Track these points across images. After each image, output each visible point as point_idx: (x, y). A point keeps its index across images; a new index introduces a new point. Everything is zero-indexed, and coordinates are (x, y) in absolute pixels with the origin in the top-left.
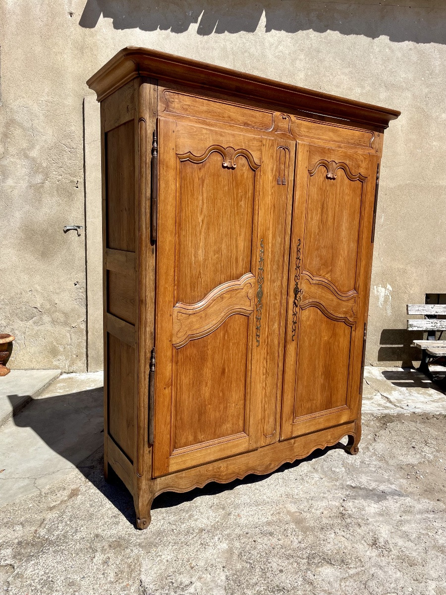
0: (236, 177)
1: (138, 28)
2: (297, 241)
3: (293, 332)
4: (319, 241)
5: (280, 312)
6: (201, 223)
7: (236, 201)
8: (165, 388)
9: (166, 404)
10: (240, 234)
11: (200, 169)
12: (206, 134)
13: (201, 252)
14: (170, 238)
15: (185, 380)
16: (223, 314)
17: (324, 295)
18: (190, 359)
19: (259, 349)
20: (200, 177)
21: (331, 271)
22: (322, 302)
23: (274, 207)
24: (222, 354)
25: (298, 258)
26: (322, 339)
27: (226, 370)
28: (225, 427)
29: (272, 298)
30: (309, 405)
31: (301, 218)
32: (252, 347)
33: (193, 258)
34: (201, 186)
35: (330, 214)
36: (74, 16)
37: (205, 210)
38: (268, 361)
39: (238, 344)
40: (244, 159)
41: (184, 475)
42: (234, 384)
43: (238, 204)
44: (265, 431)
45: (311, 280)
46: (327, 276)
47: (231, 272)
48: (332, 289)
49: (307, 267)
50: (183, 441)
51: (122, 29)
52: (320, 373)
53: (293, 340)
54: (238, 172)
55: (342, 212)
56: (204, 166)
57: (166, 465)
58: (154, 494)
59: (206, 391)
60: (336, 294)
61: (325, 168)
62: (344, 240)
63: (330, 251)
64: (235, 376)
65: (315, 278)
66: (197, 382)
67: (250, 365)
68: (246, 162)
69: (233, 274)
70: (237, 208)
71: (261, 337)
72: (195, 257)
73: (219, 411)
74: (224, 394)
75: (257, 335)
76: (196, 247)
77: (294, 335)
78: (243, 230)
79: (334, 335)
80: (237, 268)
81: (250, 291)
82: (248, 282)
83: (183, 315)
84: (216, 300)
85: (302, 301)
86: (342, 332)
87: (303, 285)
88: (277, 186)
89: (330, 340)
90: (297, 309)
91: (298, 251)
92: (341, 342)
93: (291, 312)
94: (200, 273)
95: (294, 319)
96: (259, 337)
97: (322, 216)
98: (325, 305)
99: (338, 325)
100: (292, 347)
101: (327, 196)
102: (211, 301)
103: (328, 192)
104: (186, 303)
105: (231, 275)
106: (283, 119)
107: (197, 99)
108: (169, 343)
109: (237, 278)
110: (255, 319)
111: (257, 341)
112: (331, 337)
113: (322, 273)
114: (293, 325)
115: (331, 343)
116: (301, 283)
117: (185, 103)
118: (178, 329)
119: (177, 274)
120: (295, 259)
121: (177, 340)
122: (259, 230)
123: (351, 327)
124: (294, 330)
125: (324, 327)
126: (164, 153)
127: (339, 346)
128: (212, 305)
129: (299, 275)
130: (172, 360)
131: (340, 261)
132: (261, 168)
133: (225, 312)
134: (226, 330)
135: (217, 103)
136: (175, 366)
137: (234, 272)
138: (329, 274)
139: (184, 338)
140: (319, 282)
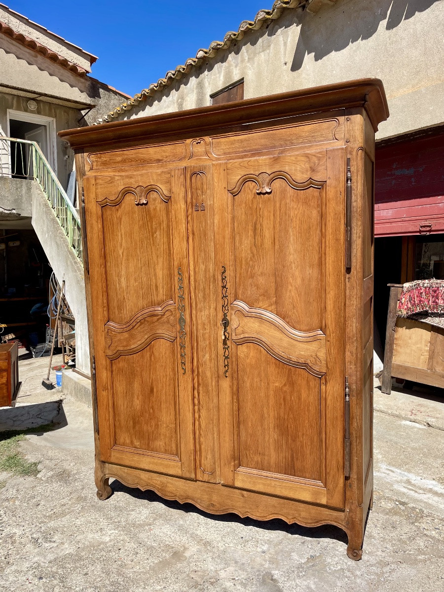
0: (149, 211)
1: (334, 51)
2: (221, 268)
3: (225, 367)
4: (253, 267)
5: (210, 343)
6: (121, 255)
7: (150, 233)
8: (103, 390)
9: (105, 403)
10: (157, 263)
11: (117, 210)
12: (118, 180)
13: (123, 280)
14: (97, 269)
15: (120, 387)
16: (146, 337)
17: (267, 332)
18: (122, 371)
19: (185, 376)
20: (118, 216)
21: (275, 303)
22: (263, 339)
23: (193, 234)
24: (150, 373)
25: (224, 287)
26: (271, 385)
27: (155, 390)
28: (158, 444)
29: (200, 327)
30: (257, 458)
31: (224, 243)
32: (178, 372)
34: (119, 224)
35: (268, 234)
36: (287, 64)
37: (124, 244)
38: (201, 392)
39: (165, 367)
40: (155, 193)
41: (126, 471)
42: (164, 406)
43: (153, 236)
44: (203, 466)
46: (270, 309)
47: (152, 298)
48: (277, 325)
49: (240, 296)
50: (122, 440)
51: (321, 59)
52: (272, 426)
53: (227, 377)
54: (151, 206)
55: (287, 231)
56: (120, 207)
57: (109, 455)
58: (105, 475)
59: (137, 403)
60: (286, 332)
61: (254, 184)
62: (293, 265)
63: (272, 279)
64: (164, 398)
66: (129, 393)
67: (177, 391)
68: (158, 195)
69: (154, 300)
70: (153, 239)
72: (119, 284)
73: (151, 426)
74: (154, 411)
75: (182, 363)
76: (119, 276)
77: (227, 371)
78: (161, 260)
79: (291, 383)
80: (157, 296)
81: (172, 318)
82: (167, 309)
83: (113, 332)
84: (139, 323)
85: (236, 335)
86: (304, 383)
87: (233, 317)
88: (195, 213)
89: (285, 389)
90: (228, 343)
91: (223, 279)
92: (304, 395)
93: (221, 345)
94: (124, 298)
95: (225, 352)
96: (185, 365)
97: (255, 239)
98: (268, 343)
99: (295, 371)
100: (226, 384)
101: (260, 215)
102: (134, 323)
103: (261, 210)
104: (116, 322)
105: (152, 301)
106: (197, 143)
107: (113, 153)
108: (103, 354)
109: (159, 304)
110: (179, 346)
111: (183, 368)
112: (285, 385)
113: (261, 304)
114: (225, 359)
115: (285, 392)
116: (231, 314)
117: (105, 159)
118: (110, 344)
119: (105, 298)
120: (221, 288)
121: (110, 353)
122: (175, 258)
123: (320, 378)
124: (227, 365)
125: (272, 369)
126: (88, 203)
127: (300, 399)
128: (136, 327)
129: (227, 305)
130: (106, 368)
131: (290, 291)
132: (173, 199)
133: (149, 335)
134: (153, 352)
135: (130, 151)
136: (109, 374)
137: (155, 298)
138: (273, 307)
139: (115, 352)
140: (256, 315)
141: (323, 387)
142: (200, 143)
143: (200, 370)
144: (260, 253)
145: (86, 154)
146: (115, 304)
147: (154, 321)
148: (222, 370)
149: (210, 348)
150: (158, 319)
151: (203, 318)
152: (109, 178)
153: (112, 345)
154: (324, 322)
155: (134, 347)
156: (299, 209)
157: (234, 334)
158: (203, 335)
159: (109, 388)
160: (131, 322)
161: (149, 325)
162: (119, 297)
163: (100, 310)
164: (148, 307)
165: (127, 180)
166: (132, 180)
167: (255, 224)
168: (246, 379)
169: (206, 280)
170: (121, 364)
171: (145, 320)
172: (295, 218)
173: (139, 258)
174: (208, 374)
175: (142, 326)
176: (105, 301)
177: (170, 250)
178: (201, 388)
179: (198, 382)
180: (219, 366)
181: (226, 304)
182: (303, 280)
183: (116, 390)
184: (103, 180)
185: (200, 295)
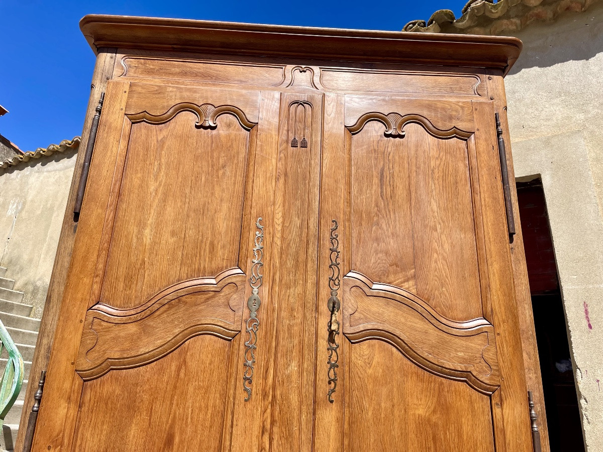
0: (217, 138)
2: (330, 222)
3: (330, 383)
5: (301, 342)
6: (153, 193)
8: (49, 448)
11: (161, 130)
12: (171, 92)
13: (148, 232)
14: (100, 211)
16: (177, 331)
17: (403, 320)
18: (107, 404)
19: (249, 406)
20: (159, 139)
21: (414, 277)
22: (398, 332)
23: (286, 175)
24: (171, 404)
25: (332, 250)
26: (411, 412)
27: (177, 440)
29: (284, 314)
32: (234, 398)
33: (135, 240)
34: (159, 149)
35: (400, 184)
37: (162, 177)
38: (276, 437)
39: (207, 390)
40: (231, 117)
43: (218, 170)
45: (366, 289)
46: (406, 285)
47: (200, 264)
48: (420, 309)
49: (358, 265)
53: (332, 402)
54: (221, 132)
56: (166, 127)
60: (434, 321)
61: (381, 124)
63: (409, 243)
65: (374, 287)
67: (228, 437)
68: (235, 120)
69: (204, 267)
70: (217, 176)
71: (254, 383)
72: (138, 238)
75: (245, 379)
76: (141, 225)
77: (333, 391)
78: (225, 206)
79: (443, 407)
80: (211, 260)
81: (235, 296)
82: (230, 281)
83: (103, 323)
84: (167, 306)
85: (351, 326)
86: (466, 405)
87: (348, 295)
88: (291, 149)
89: (434, 419)
90: (337, 339)
91: (332, 239)
92: (466, 428)
93: (323, 344)
94: (144, 262)
95: (330, 357)
96: (250, 383)
97: (382, 188)
98: (406, 340)
99: (450, 385)
100: (329, 417)
101: (389, 160)
102: (157, 306)
103: (391, 154)
104: (113, 306)
105: (199, 269)
106: (301, 72)
107: (168, 62)
108: (70, 367)
109: (213, 274)
110: (242, 347)
111: (245, 390)
112: (434, 412)
113: (392, 278)
114: (330, 369)
115: (436, 425)
116: (344, 291)
117: (152, 67)
118: (90, 346)
119: (102, 260)
120: (328, 252)
121: (86, 364)
122: (254, 204)
123: (490, 396)
124: (332, 380)
125: (411, 385)
126: (108, 113)
127: (460, 435)
128: (158, 313)
129: (338, 278)
130: (69, 398)
131: (436, 262)
132: (259, 126)
133: (182, 327)
134: (185, 361)
135: (196, 64)
136: (73, 412)
137: (206, 264)
138: (411, 283)
139: (99, 362)
140: (385, 294)
141: (497, 411)
142: (305, 72)
143: (278, 393)
144: (391, 206)
145: (119, 56)
146: (122, 271)
147: (199, 302)
148: (323, 388)
149: (301, 352)
150: (208, 299)
151: (292, 300)
152: (156, 88)
153: (97, 348)
154: (489, 306)
155: (147, 350)
156: (441, 159)
157: (347, 324)
158: (290, 327)
159: (66, 441)
160: (149, 304)
161: (187, 310)
162: (133, 259)
163: (86, 280)
164: (189, 278)
165: (188, 94)
166: (197, 95)
167: (383, 170)
168: (366, 404)
169: (301, 240)
170: (109, 387)
171: (179, 300)
172: (437, 169)
173: (187, 200)
174: (294, 399)
175: (172, 311)
176: (101, 266)
177: (245, 192)
178: (276, 429)
179: (272, 415)
180: (319, 383)
181: (336, 276)
182: (453, 246)
183: (81, 445)
184: (145, 88)
185: (290, 263)
